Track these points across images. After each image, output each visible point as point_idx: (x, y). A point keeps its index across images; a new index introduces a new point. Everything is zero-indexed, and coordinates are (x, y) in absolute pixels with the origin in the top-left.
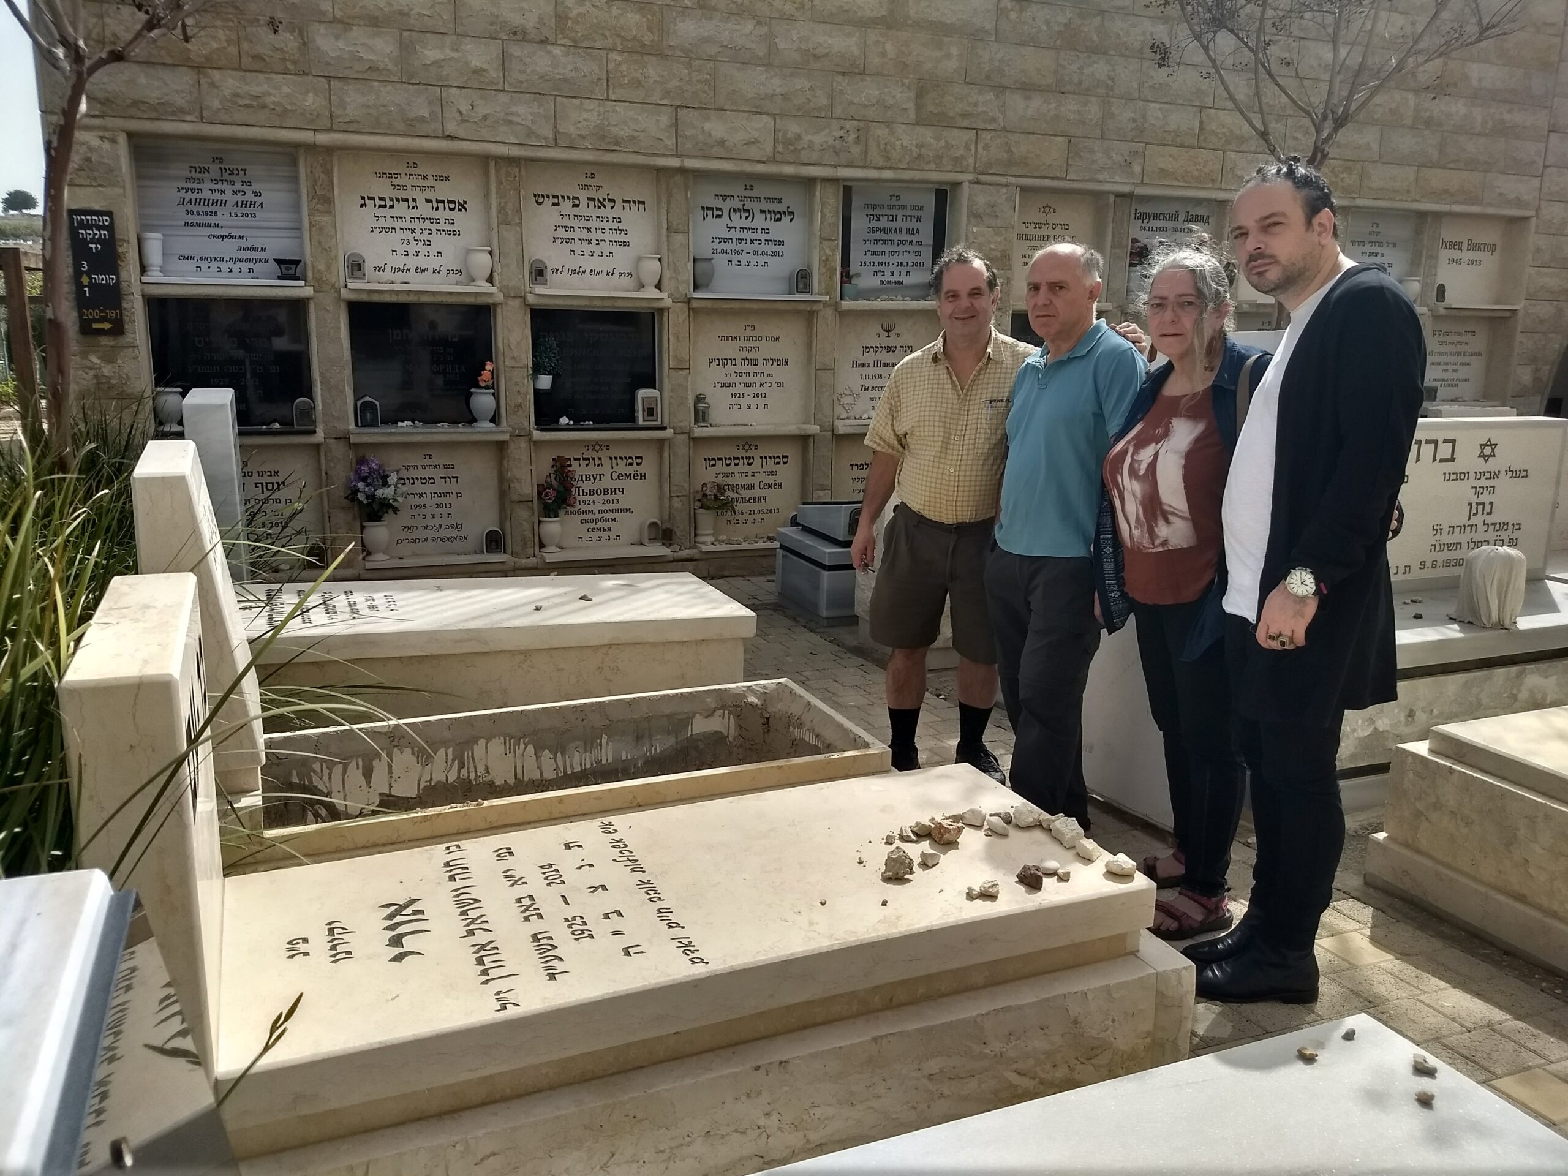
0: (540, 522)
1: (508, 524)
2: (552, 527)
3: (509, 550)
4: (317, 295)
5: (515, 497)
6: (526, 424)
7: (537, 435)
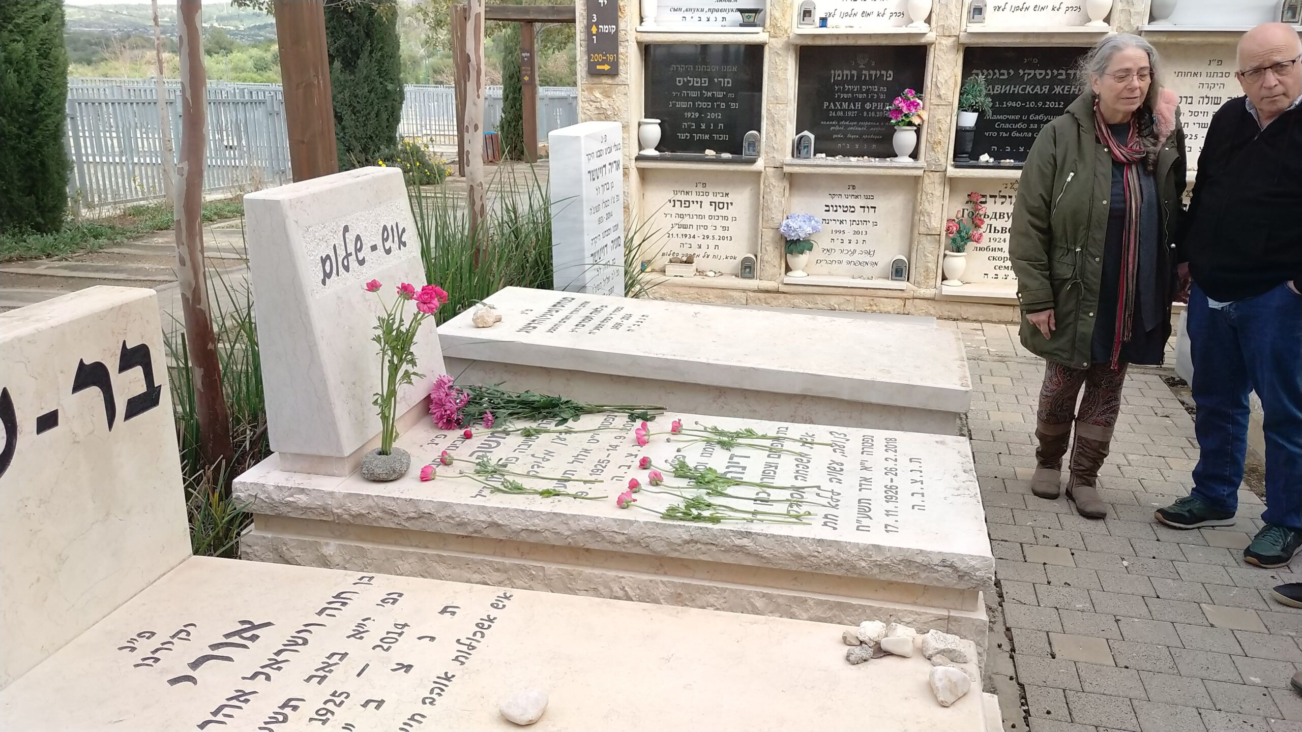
0: (945, 256)
1: (914, 255)
2: (957, 262)
3: (912, 279)
4: (772, 40)
5: (923, 230)
6: (943, 161)
7: (952, 172)
